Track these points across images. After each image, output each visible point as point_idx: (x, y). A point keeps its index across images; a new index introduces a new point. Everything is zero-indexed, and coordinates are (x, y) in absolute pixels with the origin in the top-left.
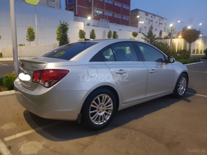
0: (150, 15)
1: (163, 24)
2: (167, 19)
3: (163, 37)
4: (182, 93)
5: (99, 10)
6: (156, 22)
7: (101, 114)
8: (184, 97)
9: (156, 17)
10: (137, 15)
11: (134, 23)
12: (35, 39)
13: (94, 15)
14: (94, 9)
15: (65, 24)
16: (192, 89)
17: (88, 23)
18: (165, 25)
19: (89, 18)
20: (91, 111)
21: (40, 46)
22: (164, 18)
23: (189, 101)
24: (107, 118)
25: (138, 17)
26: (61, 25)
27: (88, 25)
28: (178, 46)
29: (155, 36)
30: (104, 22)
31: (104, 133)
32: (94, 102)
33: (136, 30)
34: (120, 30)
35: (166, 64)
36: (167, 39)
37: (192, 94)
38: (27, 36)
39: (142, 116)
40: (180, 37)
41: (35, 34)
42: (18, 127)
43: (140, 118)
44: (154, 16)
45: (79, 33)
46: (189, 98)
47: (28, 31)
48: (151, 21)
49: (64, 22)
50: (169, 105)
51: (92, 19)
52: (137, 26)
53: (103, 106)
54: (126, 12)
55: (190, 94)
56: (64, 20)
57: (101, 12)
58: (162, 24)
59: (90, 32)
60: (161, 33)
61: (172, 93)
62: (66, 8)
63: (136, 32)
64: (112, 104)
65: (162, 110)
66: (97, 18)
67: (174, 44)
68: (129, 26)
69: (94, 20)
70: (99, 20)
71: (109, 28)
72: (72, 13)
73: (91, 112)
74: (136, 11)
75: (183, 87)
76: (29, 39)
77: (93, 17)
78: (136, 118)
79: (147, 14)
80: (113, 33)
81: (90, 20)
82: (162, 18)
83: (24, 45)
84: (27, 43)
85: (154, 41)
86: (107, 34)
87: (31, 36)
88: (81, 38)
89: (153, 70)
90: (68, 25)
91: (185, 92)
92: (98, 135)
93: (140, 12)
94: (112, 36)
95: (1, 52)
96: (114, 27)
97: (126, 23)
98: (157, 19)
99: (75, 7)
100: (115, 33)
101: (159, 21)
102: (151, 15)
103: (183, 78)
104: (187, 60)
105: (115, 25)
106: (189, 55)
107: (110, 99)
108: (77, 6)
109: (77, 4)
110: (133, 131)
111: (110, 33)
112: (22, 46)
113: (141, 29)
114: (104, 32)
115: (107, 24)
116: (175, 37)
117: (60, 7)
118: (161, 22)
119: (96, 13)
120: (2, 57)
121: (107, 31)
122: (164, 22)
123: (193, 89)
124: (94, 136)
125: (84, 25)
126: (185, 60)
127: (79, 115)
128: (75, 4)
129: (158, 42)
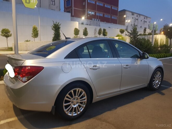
0: (135, 15)
1: (148, 22)
2: (151, 18)
3: (147, 34)
4: (157, 86)
5: (91, 11)
6: (141, 21)
7: (75, 106)
8: (159, 90)
9: (141, 16)
10: (125, 14)
11: (122, 22)
12: (38, 36)
13: (87, 15)
14: (87, 10)
15: (57, 24)
16: (167, 82)
17: (82, 23)
18: (149, 23)
19: (83, 18)
20: (65, 103)
21: (42, 42)
22: (148, 17)
23: (163, 94)
24: (81, 110)
25: (125, 16)
26: (54, 25)
27: (83, 24)
28: (160, 41)
29: (137, 33)
30: (96, 21)
31: (77, 124)
32: (68, 95)
33: (123, 28)
34: (109, 27)
35: (141, 60)
36: (151, 35)
37: (167, 87)
38: (32, 34)
39: (116, 108)
40: (162, 33)
41: (38, 32)
42: (4, 114)
43: (113, 109)
44: (139, 15)
45: (74, 31)
46: (164, 91)
47: (33, 30)
48: (136, 19)
49: (56, 23)
50: (143, 98)
51: (85, 19)
52: (124, 24)
53: (77, 99)
54: (115, 13)
55: (165, 86)
56: (57, 21)
57: (93, 13)
58: (146, 22)
59: (83, 30)
60: (145, 30)
61: (147, 86)
62: (65, 10)
63: (123, 29)
64: (86, 97)
65: (135, 102)
66: (90, 18)
67: (157, 39)
68: (117, 24)
69: (87, 20)
70: (91, 19)
71: (100, 26)
72: (69, 14)
73: (64, 105)
74: (124, 11)
75: (158, 81)
76: (34, 36)
77: (86, 17)
78: (110, 110)
79: (133, 13)
80: (103, 30)
81: (83, 20)
82: (147, 17)
83: (30, 41)
84: (32, 39)
85: (136, 38)
86: (98, 31)
87: (36, 34)
88: (76, 35)
89: (127, 65)
90: (60, 25)
91: (160, 85)
92: (71, 126)
93: (127, 12)
94: (102, 33)
95: (12, 46)
96: (104, 26)
97: (115, 22)
98: (142, 17)
99: (72, 9)
100: (104, 30)
101: (144, 19)
102: (137, 15)
103: (158, 73)
104: (168, 54)
105: (105, 24)
106: (170, 49)
107: (84, 93)
108: (73, 8)
109: (73, 7)
110: (104, 123)
111: (100, 30)
112: (28, 41)
113: (127, 27)
114: (95, 30)
115: (98, 23)
116: (158, 33)
117: (60, 10)
118: (146, 20)
119: (89, 14)
120: (12, 51)
121: (98, 29)
122: (148, 20)
123: (169, 81)
124: (68, 126)
125: (79, 24)
126: (165, 54)
127: (53, 107)
128: (72, 7)
129: (140, 39)
